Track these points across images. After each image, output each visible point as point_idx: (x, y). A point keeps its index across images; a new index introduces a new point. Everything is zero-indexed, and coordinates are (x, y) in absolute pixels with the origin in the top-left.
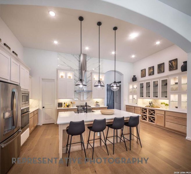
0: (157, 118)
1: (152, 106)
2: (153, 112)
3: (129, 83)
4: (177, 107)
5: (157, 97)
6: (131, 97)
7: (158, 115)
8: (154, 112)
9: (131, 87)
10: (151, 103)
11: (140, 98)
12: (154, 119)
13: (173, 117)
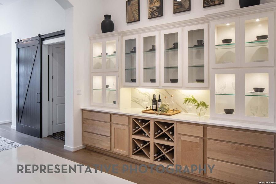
0: (179, 149)
1: (163, 111)
2: (168, 131)
3: (92, 39)
4: (229, 112)
5: (175, 81)
6: (97, 81)
7: (183, 138)
8: (172, 130)
9: (97, 51)
10: (157, 99)
11: (125, 86)
12: (172, 153)
13: (230, 144)
